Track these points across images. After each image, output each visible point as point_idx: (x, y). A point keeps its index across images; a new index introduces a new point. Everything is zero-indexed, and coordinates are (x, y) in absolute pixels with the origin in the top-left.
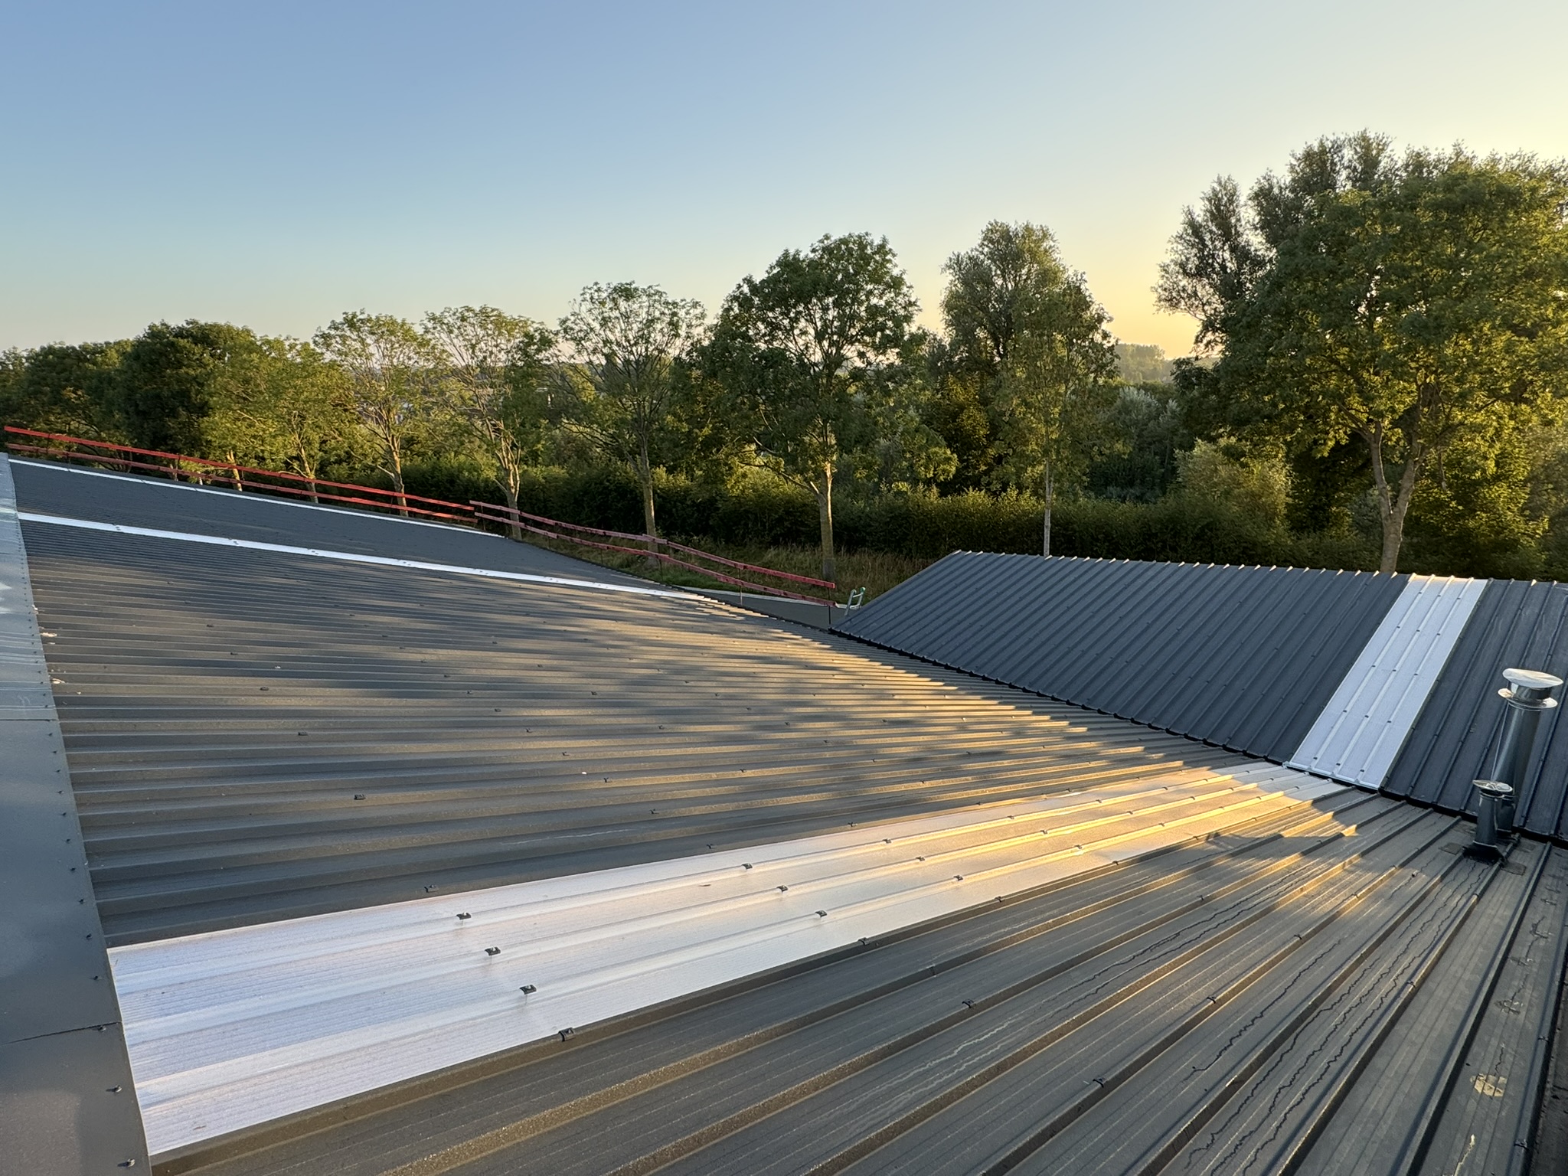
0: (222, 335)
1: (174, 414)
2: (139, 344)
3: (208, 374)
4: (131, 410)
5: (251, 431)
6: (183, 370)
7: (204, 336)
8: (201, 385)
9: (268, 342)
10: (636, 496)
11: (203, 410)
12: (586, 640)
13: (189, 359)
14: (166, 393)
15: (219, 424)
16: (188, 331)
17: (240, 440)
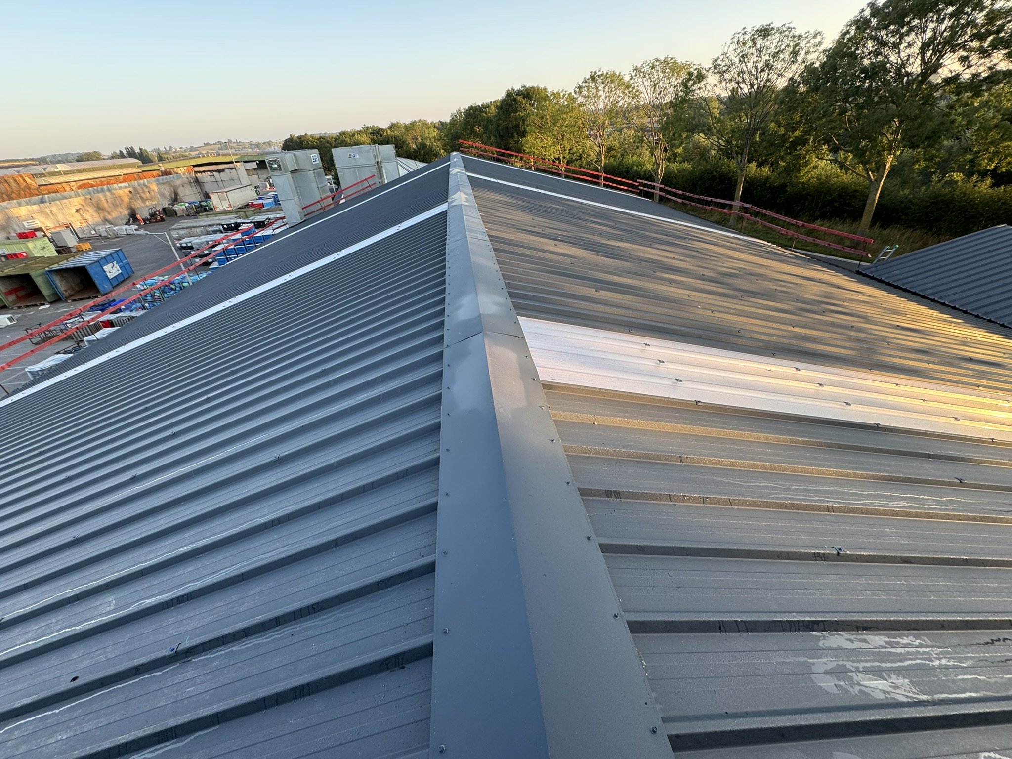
0: (535, 93)
1: (513, 137)
2: (503, 101)
3: (527, 115)
4: (497, 135)
5: (541, 144)
6: (518, 113)
7: (528, 94)
8: (524, 120)
9: (554, 94)
10: (732, 182)
11: (523, 134)
12: (697, 251)
13: (521, 107)
14: (510, 126)
15: (530, 141)
16: (521, 91)
17: (537, 149)
